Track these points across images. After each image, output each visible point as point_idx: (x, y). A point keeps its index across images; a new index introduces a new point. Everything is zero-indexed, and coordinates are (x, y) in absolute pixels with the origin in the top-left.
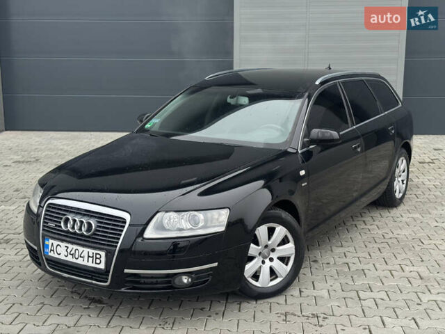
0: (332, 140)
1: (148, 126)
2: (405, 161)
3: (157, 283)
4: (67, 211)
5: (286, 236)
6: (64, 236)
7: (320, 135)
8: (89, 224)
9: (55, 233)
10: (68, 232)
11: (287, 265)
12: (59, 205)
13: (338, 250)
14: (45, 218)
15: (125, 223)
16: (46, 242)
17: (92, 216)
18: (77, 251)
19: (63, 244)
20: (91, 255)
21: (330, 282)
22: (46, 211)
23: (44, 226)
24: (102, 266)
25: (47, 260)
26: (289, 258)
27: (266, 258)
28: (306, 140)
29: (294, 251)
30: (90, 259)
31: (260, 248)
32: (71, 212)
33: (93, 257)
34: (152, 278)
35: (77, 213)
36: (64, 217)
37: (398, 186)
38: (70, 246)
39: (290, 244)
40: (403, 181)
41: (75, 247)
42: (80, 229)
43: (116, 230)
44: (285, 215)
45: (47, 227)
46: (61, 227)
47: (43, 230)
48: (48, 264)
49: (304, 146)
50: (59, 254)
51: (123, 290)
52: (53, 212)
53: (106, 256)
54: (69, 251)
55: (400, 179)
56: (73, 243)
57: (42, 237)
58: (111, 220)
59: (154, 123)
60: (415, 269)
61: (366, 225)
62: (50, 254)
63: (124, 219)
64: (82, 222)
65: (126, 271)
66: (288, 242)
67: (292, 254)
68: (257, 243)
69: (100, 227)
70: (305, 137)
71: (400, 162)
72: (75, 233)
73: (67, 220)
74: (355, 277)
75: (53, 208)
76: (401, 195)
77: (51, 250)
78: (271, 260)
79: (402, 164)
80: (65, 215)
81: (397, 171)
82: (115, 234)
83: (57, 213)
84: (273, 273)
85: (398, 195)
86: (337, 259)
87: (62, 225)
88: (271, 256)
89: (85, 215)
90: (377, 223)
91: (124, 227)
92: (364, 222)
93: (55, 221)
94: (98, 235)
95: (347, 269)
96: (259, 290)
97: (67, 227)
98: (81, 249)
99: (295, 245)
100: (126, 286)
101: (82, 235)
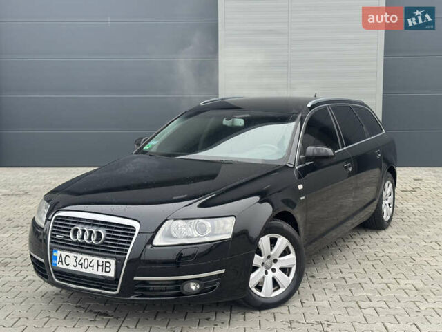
0: (327, 157)
1: (146, 148)
2: (391, 185)
3: (166, 290)
4: (75, 222)
5: (287, 247)
6: (73, 246)
7: (315, 152)
8: (99, 234)
9: (63, 244)
10: (77, 242)
11: (288, 275)
12: (67, 217)
13: (333, 267)
14: (53, 231)
15: (135, 231)
16: (55, 254)
17: (101, 226)
18: (86, 261)
19: (72, 255)
20: (100, 264)
21: (329, 294)
22: (55, 223)
23: (52, 238)
24: (112, 274)
25: (55, 271)
26: (290, 269)
27: (269, 268)
28: (302, 156)
29: (295, 262)
30: (100, 268)
31: (263, 258)
32: (79, 223)
33: (102, 265)
34: (162, 285)
35: (86, 224)
36: (73, 229)
37: (386, 209)
38: (79, 256)
39: (291, 255)
40: (389, 204)
41: (84, 256)
42: (90, 239)
43: (126, 238)
44: (286, 226)
45: (55, 239)
46: (70, 238)
47: (51, 242)
48: (56, 275)
49: (300, 163)
50: (68, 265)
51: (132, 298)
52: (62, 224)
53: (116, 264)
54: (78, 261)
55: (387, 202)
56: (82, 253)
57: (51, 249)
58: (120, 229)
59: (152, 145)
60: (410, 281)
61: (357, 245)
62: (58, 265)
63: (133, 227)
64: (91, 232)
65: (136, 278)
66: (290, 253)
67: (293, 265)
68: (260, 254)
69: (109, 236)
70: (301, 154)
71: (386, 185)
72: (84, 243)
73: (76, 230)
74: (353, 289)
75: (61, 220)
76: (388, 218)
77: (59, 261)
78: (274, 270)
79: (389, 188)
80: (73, 226)
81: (384, 194)
82: (125, 242)
83: (65, 225)
84: (275, 284)
85: (386, 218)
86: (334, 275)
87: (71, 236)
88: (273, 267)
89: (93, 225)
90: (367, 243)
91: (133, 235)
92: (355, 242)
93: (63, 233)
94: (107, 244)
95: (344, 283)
96: (263, 300)
97: (76, 237)
98: (90, 258)
99: (296, 255)
100: (136, 294)
101: (91, 245)
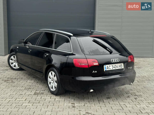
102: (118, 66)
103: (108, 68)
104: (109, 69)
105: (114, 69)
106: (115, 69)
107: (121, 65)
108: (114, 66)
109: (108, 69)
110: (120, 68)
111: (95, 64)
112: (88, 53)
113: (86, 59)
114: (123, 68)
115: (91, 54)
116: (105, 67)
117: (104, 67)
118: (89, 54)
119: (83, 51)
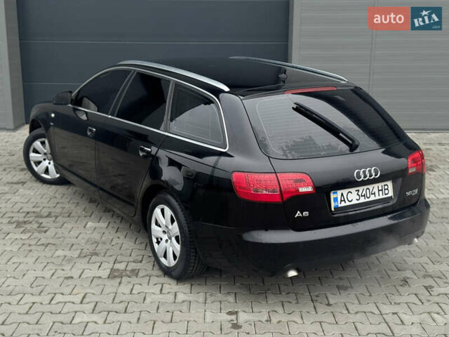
102: (376, 190)
103: (344, 200)
104: (348, 203)
105: (362, 200)
106: (367, 200)
107: (386, 187)
108: (364, 192)
109: (343, 202)
110: (381, 197)
111: (302, 190)
112: (280, 153)
113: (274, 175)
114: (391, 194)
115: (289, 155)
116: (335, 196)
117: (332, 196)
118: (285, 158)
119: (262, 145)
